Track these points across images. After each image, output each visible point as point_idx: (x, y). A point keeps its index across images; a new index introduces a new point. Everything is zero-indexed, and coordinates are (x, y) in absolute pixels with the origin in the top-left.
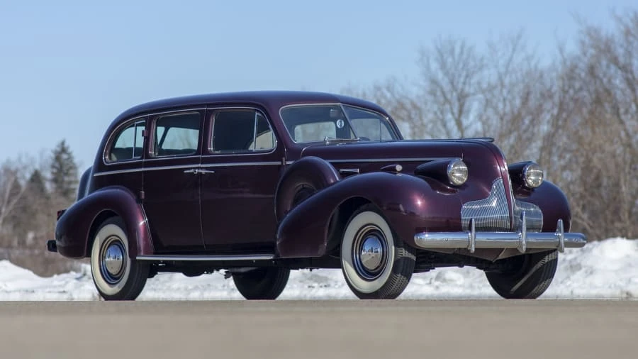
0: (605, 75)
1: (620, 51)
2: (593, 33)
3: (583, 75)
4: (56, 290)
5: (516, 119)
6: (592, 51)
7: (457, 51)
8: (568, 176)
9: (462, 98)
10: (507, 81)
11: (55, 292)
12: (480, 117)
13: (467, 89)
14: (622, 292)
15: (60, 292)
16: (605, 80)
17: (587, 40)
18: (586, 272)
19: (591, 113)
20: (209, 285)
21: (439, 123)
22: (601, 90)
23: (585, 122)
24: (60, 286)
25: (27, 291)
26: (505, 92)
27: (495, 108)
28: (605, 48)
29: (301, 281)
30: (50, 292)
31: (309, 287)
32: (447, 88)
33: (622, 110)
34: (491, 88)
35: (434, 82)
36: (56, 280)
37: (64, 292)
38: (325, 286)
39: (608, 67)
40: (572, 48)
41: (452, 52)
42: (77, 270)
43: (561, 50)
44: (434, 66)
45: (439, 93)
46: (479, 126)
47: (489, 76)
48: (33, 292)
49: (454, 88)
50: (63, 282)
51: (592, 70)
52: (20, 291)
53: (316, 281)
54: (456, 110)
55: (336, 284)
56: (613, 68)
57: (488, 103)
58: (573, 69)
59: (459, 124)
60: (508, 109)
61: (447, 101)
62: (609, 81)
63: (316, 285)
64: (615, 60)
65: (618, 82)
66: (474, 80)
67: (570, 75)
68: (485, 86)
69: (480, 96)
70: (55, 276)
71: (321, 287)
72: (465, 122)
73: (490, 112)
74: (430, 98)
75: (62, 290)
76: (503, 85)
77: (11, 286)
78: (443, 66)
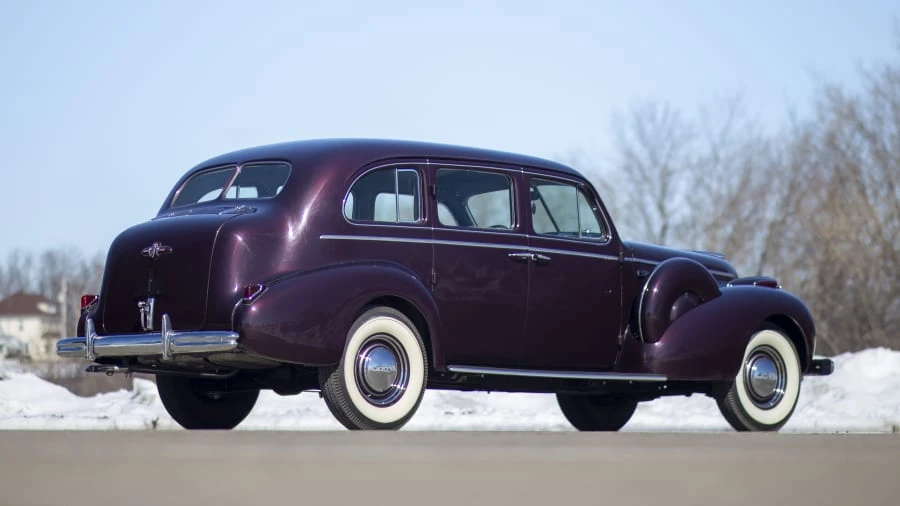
0: (849, 145)
1: (867, 116)
2: (833, 93)
3: (820, 146)
4: (95, 415)
5: (734, 203)
6: (832, 116)
7: (659, 116)
8: (800, 275)
9: (666, 174)
10: (722, 154)
11: (92, 418)
12: (688, 198)
13: (673, 165)
14: (887, 425)
15: (99, 418)
16: (849, 153)
17: (826, 102)
18: (835, 396)
19: (832, 195)
20: (308, 410)
21: (636, 210)
22: (843, 166)
23: (824, 207)
24: (101, 409)
25: (54, 416)
26: (720, 168)
27: (708, 189)
28: (848, 112)
29: (436, 406)
30: (86, 418)
31: (447, 413)
32: (646, 162)
33: (869, 192)
34: (702, 163)
35: (629, 154)
36: (100, 401)
37: (105, 417)
38: (470, 413)
39: (852, 135)
40: (806, 113)
41: (652, 118)
42: (130, 388)
43: (792, 115)
44: (630, 135)
45: (636, 171)
46: (686, 211)
47: (700, 148)
48: (62, 417)
49: (655, 162)
50: (108, 404)
51: (831, 140)
52: (44, 416)
53: (456, 406)
54: (658, 191)
55: (484, 410)
56: (858, 138)
57: (699, 182)
58: (807, 139)
59: (661, 208)
60: (724, 191)
61: (646, 179)
62: (855, 154)
63: (455, 410)
64: (861, 127)
65: (866, 156)
66: (682, 152)
67: (803, 147)
68: (694, 160)
69: (688, 174)
70: (100, 396)
71: (463, 413)
72: (670, 206)
73: (702, 194)
74: (625, 176)
75: (102, 415)
76: (716, 159)
77: (35, 410)
78: (642, 135)
